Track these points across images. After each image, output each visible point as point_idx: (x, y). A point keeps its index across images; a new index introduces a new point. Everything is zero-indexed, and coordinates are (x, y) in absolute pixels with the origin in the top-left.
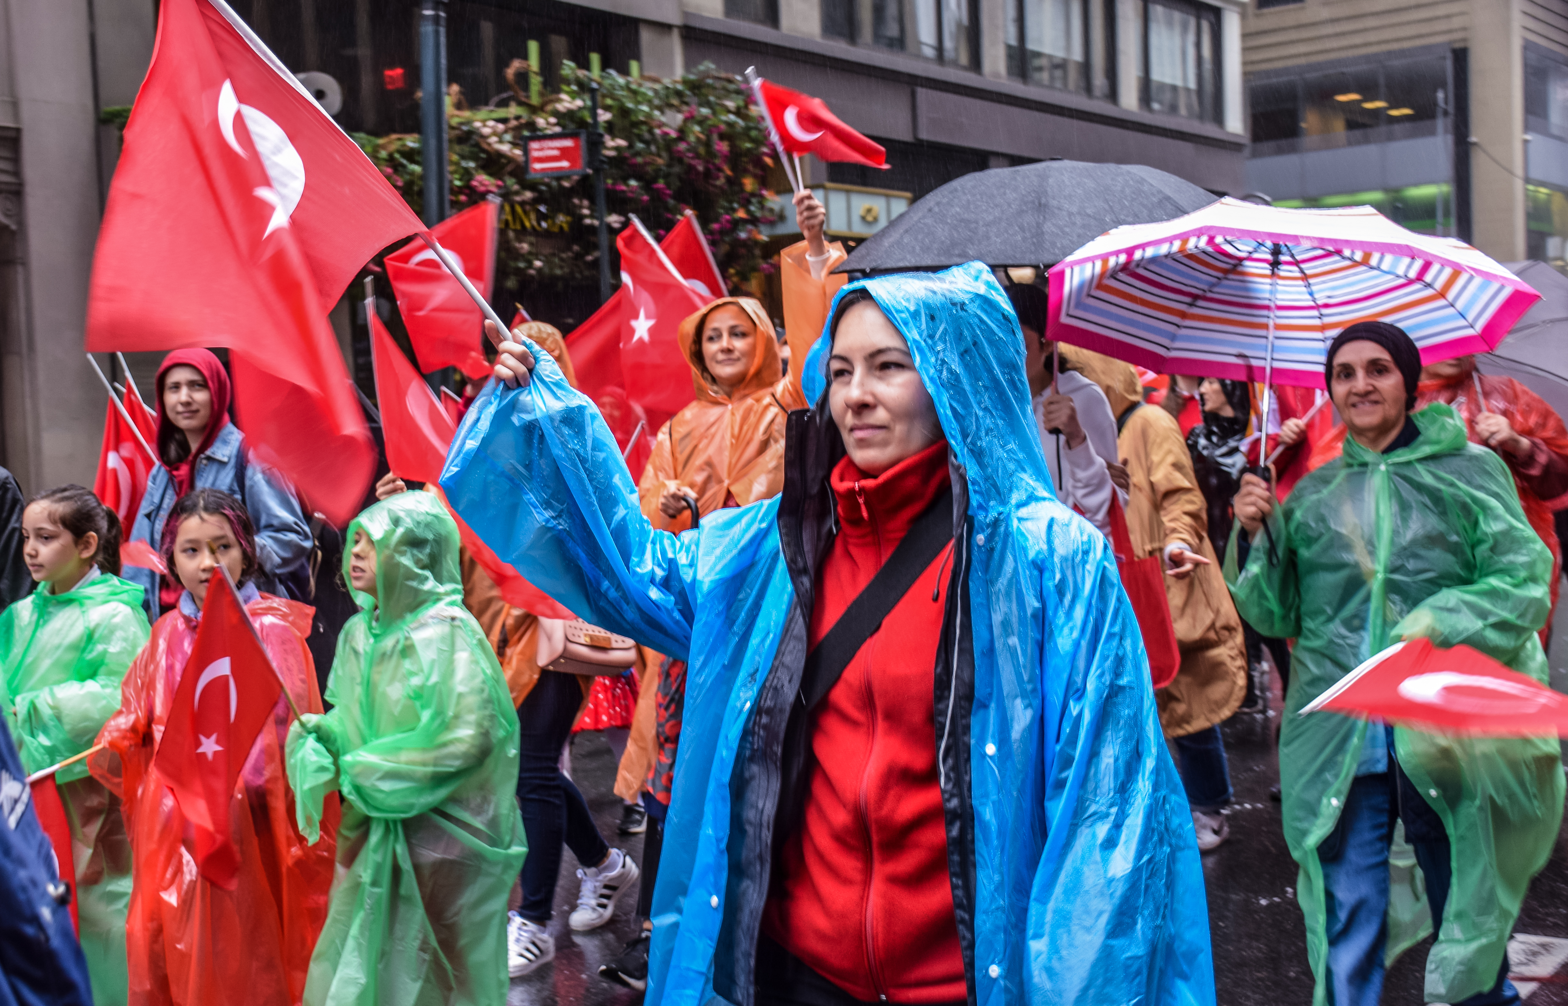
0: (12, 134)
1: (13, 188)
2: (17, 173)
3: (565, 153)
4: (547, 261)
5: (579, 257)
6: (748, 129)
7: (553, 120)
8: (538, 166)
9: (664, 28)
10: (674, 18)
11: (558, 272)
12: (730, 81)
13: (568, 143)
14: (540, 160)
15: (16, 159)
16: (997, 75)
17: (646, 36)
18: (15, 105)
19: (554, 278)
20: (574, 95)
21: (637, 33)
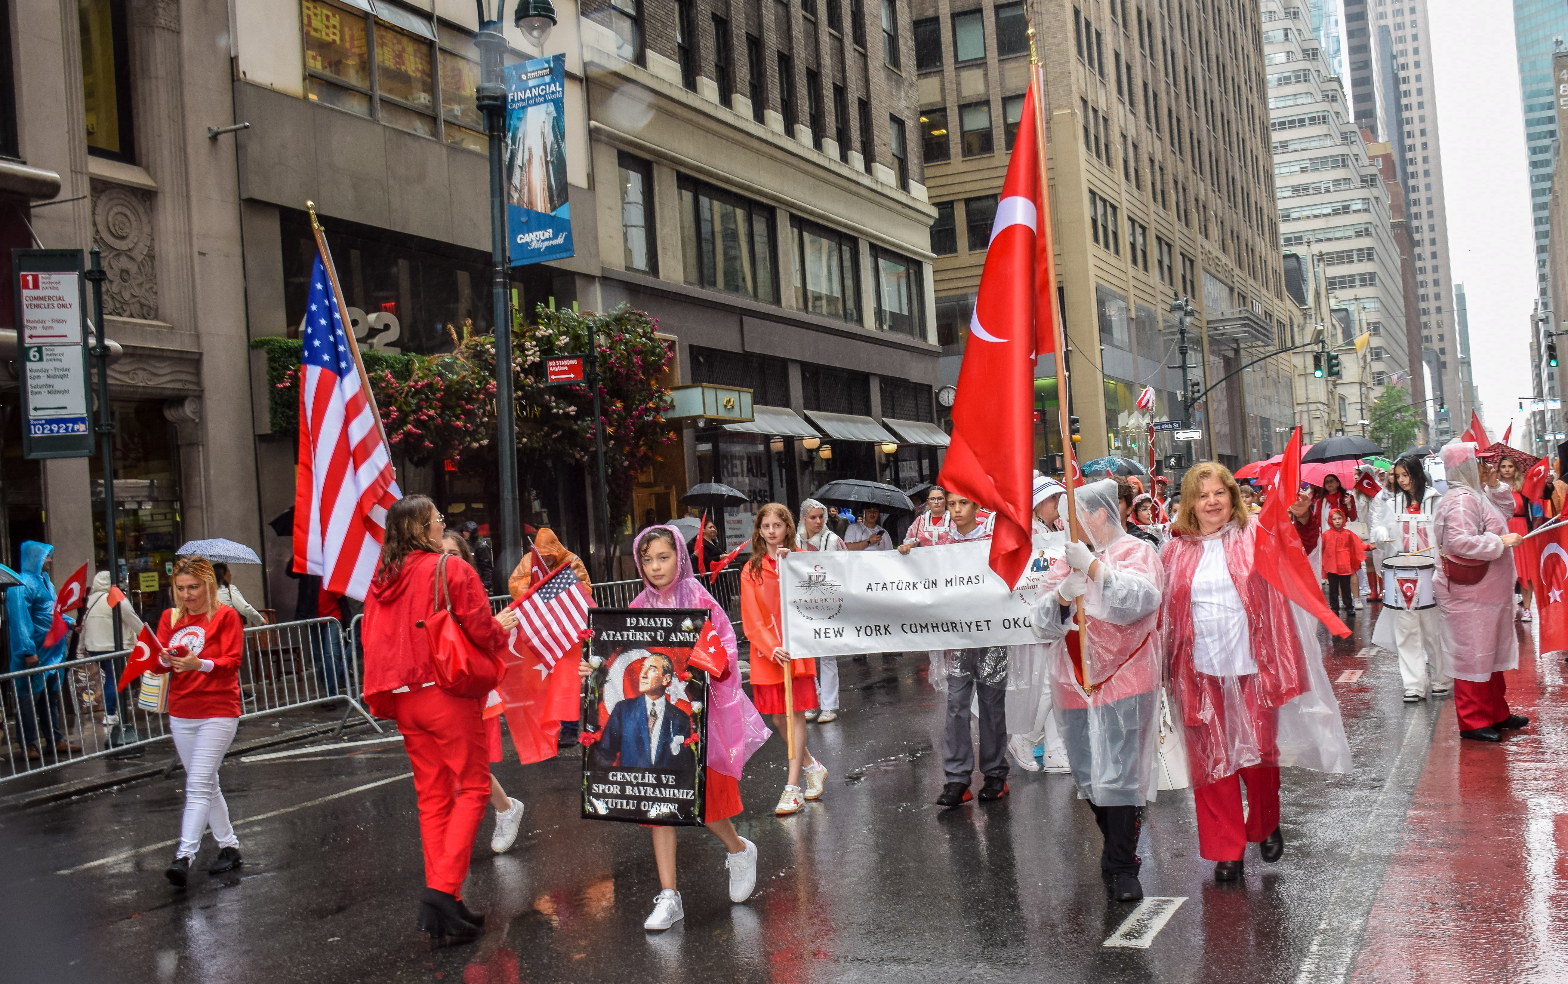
0: (197, 357)
1: (197, 393)
2: (199, 383)
3: (571, 369)
4: (529, 439)
5: (548, 435)
6: (654, 348)
7: (534, 343)
8: (553, 377)
9: (590, 278)
10: (597, 273)
11: (536, 445)
12: (641, 316)
13: (574, 362)
14: (555, 373)
15: (198, 373)
16: (791, 307)
17: (579, 283)
18: (198, 337)
19: (533, 450)
20: (548, 326)
21: (574, 283)
